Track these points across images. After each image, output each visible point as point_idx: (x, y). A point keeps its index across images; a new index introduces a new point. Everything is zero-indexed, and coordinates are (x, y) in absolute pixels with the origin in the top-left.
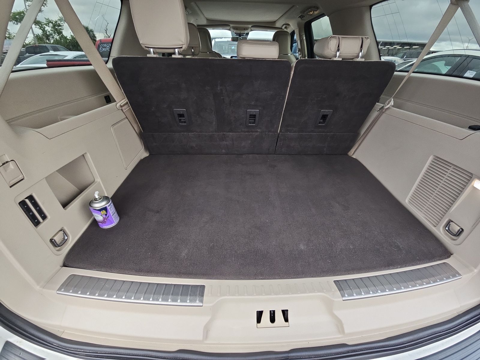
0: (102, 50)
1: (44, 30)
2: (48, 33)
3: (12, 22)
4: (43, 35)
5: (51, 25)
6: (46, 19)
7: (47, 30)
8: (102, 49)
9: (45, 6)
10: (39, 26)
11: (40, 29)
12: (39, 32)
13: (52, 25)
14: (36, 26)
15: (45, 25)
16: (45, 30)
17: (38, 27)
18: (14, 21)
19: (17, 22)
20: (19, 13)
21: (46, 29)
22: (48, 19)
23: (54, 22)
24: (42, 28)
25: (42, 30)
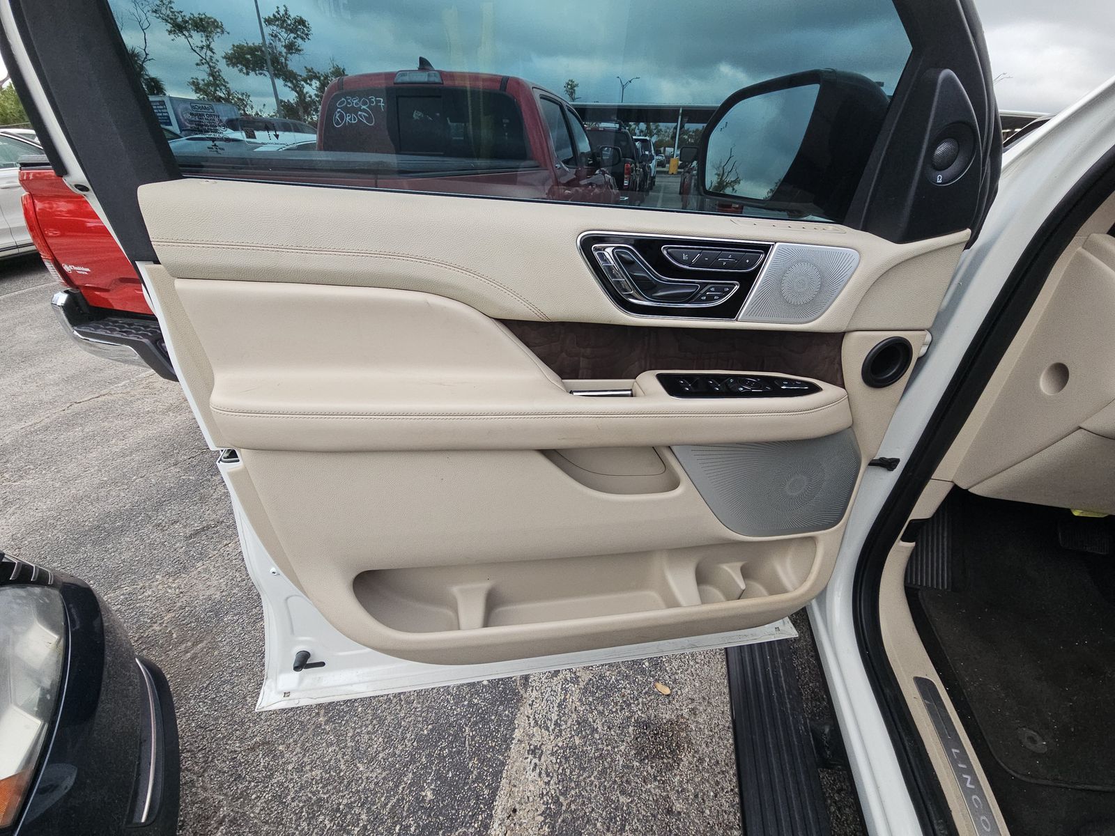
0: (342, 120)
1: (301, 95)
2: (308, 99)
3: (237, 67)
4: (297, 103)
5: (316, 83)
6: (307, 69)
7: (307, 93)
8: (342, 117)
9: (306, 40)
10: (292, 82)
11: (292, 90)
12: (291, 96)
13: (318, 83)
14: (287, 83)
15: (303, 83)
16: (302, 92)
17: (289, 84)
18: (240, 67)
19: (247, 68)
20: (250, 48)
21: (305, 91)
22: (312, 69)
23: (322, 78)
24: (299, 87)
25: (296, 91)
